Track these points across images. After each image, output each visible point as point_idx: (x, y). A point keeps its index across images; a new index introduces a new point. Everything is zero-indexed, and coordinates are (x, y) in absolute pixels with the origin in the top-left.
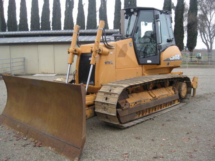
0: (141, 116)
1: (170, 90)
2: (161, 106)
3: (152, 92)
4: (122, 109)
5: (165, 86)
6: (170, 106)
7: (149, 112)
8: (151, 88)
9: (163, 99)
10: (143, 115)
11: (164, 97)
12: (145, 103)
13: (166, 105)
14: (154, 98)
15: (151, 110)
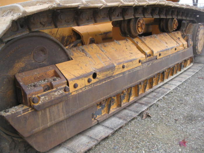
0: (114, 109)
1: (179, 38)
2: (162, 75)
3: (143, 42)
4: (33, 108)
5: (169, 29)
6: (179, 73)
7: (137, 94)
8: (140, 30)
9: (168, 59)
10: (119, 105)
11: (170, 53)
12: (123, 73)
13: (172, 71)
14: (150, 55)
15: (141, 87)
